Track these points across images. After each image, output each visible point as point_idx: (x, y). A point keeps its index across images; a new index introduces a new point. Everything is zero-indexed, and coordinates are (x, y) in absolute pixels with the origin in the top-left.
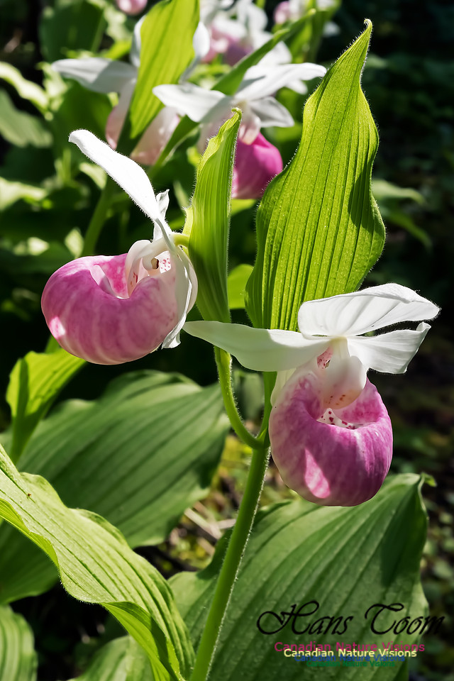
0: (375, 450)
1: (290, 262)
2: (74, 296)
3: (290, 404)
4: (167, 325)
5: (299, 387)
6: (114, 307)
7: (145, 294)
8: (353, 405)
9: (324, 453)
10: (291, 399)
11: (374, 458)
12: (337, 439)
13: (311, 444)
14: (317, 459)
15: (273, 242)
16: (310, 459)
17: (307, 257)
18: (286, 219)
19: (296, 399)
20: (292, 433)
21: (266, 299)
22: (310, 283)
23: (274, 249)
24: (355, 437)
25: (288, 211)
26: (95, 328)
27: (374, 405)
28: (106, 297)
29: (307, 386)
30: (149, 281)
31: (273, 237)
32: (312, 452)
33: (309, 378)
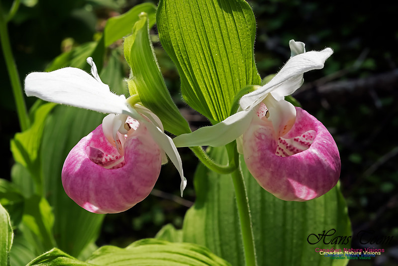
0: (330, 153)
1: (199, 59)
2: (91, 185)
3: (260, 155)
4: (159, 159)
5: (258, 140)
6: (123, 176)
7: (135, 154)
8: (294, 127)
9: (303, 176)
10: (258, 151)
11: (332, 158)
12: (305, 162)
13: (291, 175)
14: (300, 181)
15: (180, 53)
16: (295, 184)
17: (208, 49)
18: (181, 34)
19: (261, 150)
20: (272, 173)
21: (196, 90)
22: (217, 63)
23: (184, 57)
24: (315, 154)
25: (179, 28)
26: (118, 196)
27: (306, 120)
28: (113, 173)
29: (263, 137)
30: (132, 143)
31: (179, 50)
32: (294, 179)
33: (261, 131)
